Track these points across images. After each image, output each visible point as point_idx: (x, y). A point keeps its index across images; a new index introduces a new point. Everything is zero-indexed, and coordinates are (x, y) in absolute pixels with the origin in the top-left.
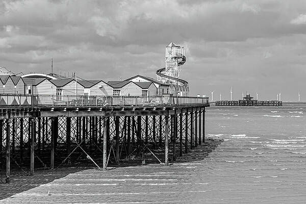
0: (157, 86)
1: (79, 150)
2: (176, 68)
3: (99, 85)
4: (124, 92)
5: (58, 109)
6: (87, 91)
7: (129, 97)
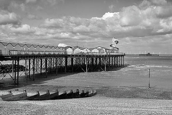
0: (104, 49)
1: (80, 67)
2: (115, 45)
3: (86, 49)
4: (93, 51)
5: (73, 56)
6: (82, 51)
7: (94, 52)
